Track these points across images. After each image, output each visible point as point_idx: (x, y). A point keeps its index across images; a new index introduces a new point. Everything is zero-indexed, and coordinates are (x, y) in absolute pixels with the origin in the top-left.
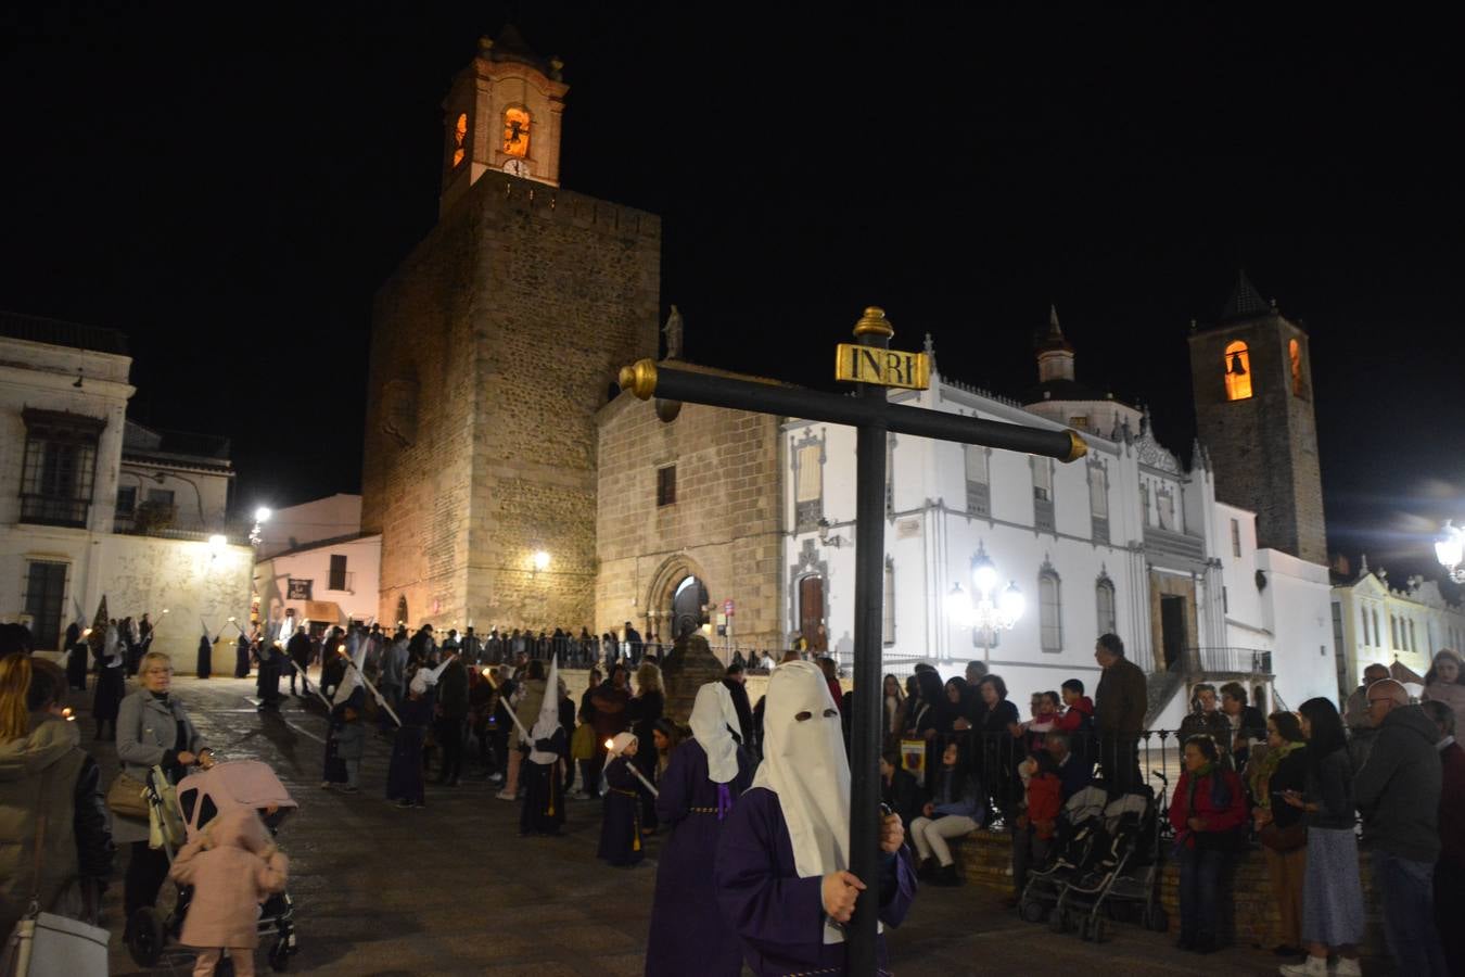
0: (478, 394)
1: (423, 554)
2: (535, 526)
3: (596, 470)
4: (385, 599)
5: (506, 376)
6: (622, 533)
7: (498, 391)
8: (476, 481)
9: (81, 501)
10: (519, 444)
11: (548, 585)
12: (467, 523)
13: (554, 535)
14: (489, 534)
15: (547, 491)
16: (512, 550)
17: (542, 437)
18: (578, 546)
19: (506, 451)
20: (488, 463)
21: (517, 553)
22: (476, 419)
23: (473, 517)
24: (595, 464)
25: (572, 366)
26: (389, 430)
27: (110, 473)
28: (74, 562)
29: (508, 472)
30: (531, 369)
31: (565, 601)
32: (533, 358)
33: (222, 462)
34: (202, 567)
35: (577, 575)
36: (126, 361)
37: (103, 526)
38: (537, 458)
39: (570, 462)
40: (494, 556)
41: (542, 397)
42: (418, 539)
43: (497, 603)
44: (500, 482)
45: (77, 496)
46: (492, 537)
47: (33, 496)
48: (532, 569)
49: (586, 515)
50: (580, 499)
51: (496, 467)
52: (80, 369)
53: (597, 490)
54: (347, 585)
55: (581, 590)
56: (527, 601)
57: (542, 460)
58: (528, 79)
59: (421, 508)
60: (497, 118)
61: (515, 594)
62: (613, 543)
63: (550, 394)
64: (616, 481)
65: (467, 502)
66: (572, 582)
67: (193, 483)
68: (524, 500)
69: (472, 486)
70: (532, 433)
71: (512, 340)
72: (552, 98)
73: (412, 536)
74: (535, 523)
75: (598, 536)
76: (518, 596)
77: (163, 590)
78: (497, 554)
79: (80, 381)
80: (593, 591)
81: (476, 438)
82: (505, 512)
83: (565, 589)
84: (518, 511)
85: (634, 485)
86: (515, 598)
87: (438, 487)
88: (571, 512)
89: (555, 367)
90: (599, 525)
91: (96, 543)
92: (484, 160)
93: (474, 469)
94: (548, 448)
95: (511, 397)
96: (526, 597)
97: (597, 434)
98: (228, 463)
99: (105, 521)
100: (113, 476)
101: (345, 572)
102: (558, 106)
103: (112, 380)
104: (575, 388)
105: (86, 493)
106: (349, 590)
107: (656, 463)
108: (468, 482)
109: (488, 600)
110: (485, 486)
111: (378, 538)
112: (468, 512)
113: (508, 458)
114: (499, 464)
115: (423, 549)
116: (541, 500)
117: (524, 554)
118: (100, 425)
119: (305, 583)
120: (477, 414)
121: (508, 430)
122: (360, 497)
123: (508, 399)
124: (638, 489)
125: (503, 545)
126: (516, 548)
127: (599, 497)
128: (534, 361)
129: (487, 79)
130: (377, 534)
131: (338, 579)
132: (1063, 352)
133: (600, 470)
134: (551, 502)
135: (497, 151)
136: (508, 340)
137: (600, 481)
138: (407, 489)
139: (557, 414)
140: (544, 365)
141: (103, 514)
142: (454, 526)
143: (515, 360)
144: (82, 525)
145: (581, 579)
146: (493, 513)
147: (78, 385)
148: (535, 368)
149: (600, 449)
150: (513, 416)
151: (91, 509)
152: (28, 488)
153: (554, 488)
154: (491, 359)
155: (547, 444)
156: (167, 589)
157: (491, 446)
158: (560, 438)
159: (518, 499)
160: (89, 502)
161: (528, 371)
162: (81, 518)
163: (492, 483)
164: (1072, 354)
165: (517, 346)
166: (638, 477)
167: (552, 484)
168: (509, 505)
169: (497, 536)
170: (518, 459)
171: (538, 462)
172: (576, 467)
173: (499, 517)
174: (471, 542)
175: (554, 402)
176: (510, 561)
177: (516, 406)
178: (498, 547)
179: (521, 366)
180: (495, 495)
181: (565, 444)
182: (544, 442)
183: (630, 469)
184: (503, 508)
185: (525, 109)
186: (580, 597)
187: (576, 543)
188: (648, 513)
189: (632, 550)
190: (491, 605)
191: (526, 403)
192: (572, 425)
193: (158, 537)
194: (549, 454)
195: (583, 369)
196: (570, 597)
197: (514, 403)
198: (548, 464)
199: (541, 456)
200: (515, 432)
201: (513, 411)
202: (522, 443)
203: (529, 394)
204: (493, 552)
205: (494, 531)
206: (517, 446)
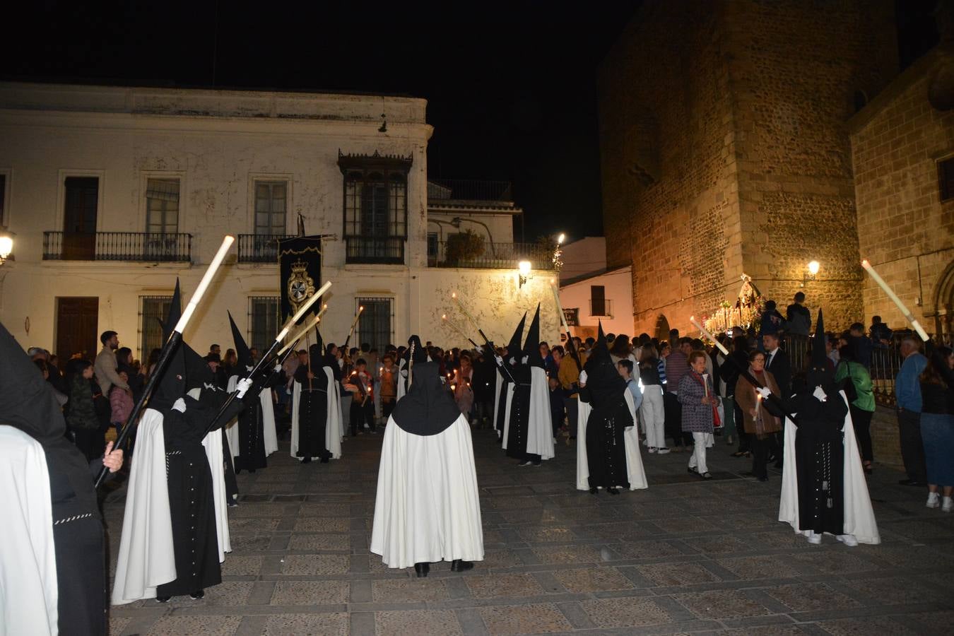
0: (734, 114)
1: (683, 275)
2: (801, 236)
3: (852, 178)
4: (640, 321)
5: (759, 94)
6: (891, 235)
7: (753, 109)
8: (743, 197)
9: (397, 237)
10: (778, 158)
11: (819, 292)
12: (738, 238)
13: (819, 244)
14: (760, 246)
15: (809, 201)
16: (783, 260)
17: (797, 150)
18: (842, 253)
19: (766, 165)
20: (751, 179)
21: (787, 263)
22: (735, 138)
23: (743, 231)
24: (850, 172)
25: (817, 79)
26: (635, 171)
27: (419, 210)
28: (397, 298)
29: (771, 186)
30: (780, 86)
31: (835, 308)
32: (781, 74)
33: (506, 204)
34: (512, 294)
35: (844, 280)
36: (421, 103)
37: (419, 261)
38: (795, 171)
39: (827, 173)
40: (766, 267)
41: (794, 111)
42: (674, 263)
44: (764, 195)
45: (393, 233)
46: (762, 249)
47: (354, 237)
48: (801, 278)
49: (847, 222)
50: (839, 206)
51: (758, 181)
52: (383, 116)
53: (854, 197)
54: (606, 312)
55: (849, 296)
57: (800, 172)
59: (675, 234)
62: (882, 246)
63: (800, 108)
64: (880, 184)
65: (736, 218)
66: (840, 288)
67: (484, 225)
68: (788, 211)
69: (740, 202)
70: (787, 147)
71: (759, 59)
73: (668, 261)
74: (801, 233)
75: (860, 242)
77: (478, 319)
78: (769, 265)
79: (384, 125)
80: (860, 295)
81: (738, 156)
82: (773, 224)
83: (835, 295)
84: (784, 223)
85: (904, 184)
87: (694, 212)
88: (832, 220)
89: (802, 81)
90: (860, 231)
91: (414, 277)
93: (740, 186)
94: (805, 160)
95: (765, 113)
97: (849, 143)
98: (512, 204)
99: (419, 256)
100: (422, 213)
101: (604, 300)
103: (411, 122)
104: (823, 99)
105: (400, 231)
106: (609, 315)
107: (933, 156)
108: (734, 198)
110: (751, 201)
111: (629, 269)
112: (738, 228)
113: (769, 172)
114: (763, 179)
115: (683, 271)
116: (804, 210)
117: (794, 264)
118: (405, 165)
119: (573, 312)
120: (736, 133)
121: (767, 145)
122: (604, 238)
123: (763, 116)
124: (911, 187)
125: (774, 256)
126: (785, 259)
127: (857, 203)
128: (782, 77)
130: (626, 266)
131: (598, 307)
133: (856, 177)
134: (814, 212)
136: (755, 60)
137: (857, 188)
138: (656, 221)
139: (809, 126)
140: (791, 80)
141: (416, 250)
142: (720, 244)
143: (764, 78)
144: (400, 261)
145: (848, 285)
146: (761, 226)
147: (383, 129)
148: (783, 84)
149: (854, 157)
150: (769, 132)
151: (405, 244)
152: (350, 230)
153: (814, 198)
154: (743, 79)
155: (803, 156)
156: (482, 318)
157: (753, 162)
158: (815, 149)
159: (783, 211)
160: (404, 238)
161: (778, 87)
162: (398, 255)
163: (757, 197)
165: (765, 64)
166: (909, 175)
167: (812, 194)
168: (775, 217)
169: (768, 248)
170: (778, 173)
171: (797, 174)
172: (832, 176)
173: (767, 230)
174: (744, 255)
175: (805, 115)
176: (782, 271)
177: (771, 121)
178: (769, 259)
179: (771, 83)
180: (761, 209)
181: (820, 155)
182: (800, 154)
183: (895, 170)
184: (770, 221)
186: (848, 303)
187: (841, 250)
188: (926, 211)
189: (909, 250)
191: (780, 118)
192: (824, 136)
193: (469, 267)
194: (806, 165)
195: (829, 80)
196: (840, 303)
197: (769, 119)
198: (807, 175)
199: (799, 168)
200: (773, 147)
201: (768, 126)
202: (780, 157)
203: (782, 109)
204: (766, 264)
205: (764, 243)
206: (777, 160)
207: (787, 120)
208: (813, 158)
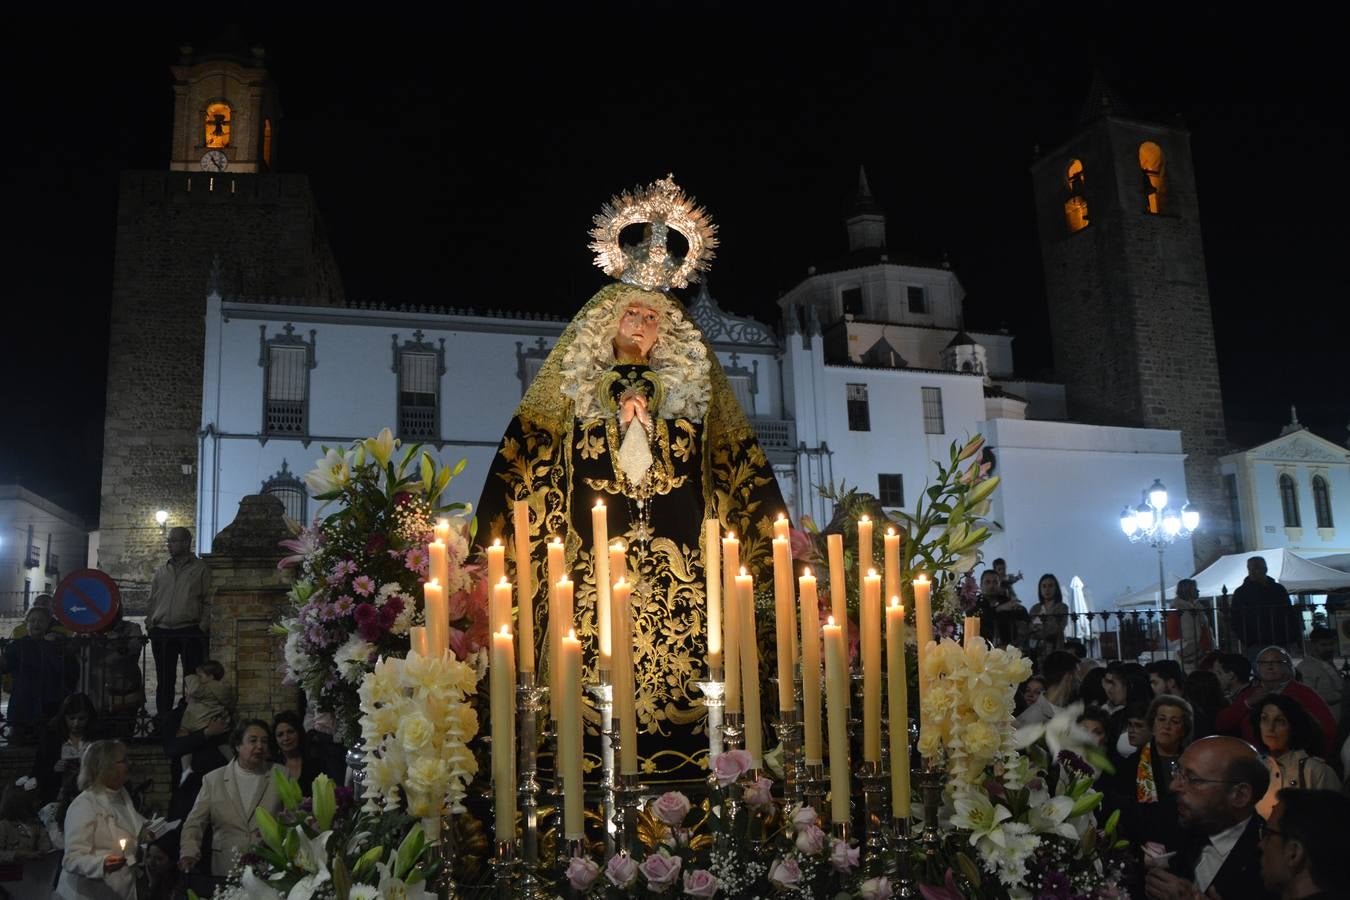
2: (166, 486)
5: (138, 354)
7: (131, 369)
10: (151, 414)
14: (122, 497)
16: (144, 510)
17: (174, 405)
19: (138, 422)
20: (119, 435)
21: (149, 512)
29: (140, 441)
30: (163, 344)
32: (166, 334)
38: (170, 424)
40: (125, 516)
41: (174, 368)
43: (128, 560)
44: (131, 450)
46: (123, 500)
48: (162, 526)
51: (128, 438)
56: (159, 555)
57: (174, 426)
58: (228, 72)
60: (196, 116)
61: (147, 549)
63: (183, 364)
68: (155, 463)
70: (164, 402)
71: (143, 321)
72: (252, 84)
74: (167, 483)
76: (149, 551)
78: (129, 515)
82: (137, 476)
84: (150, 474)
86: (146, 553)
89: (187, 338)
92: (184, 158)
94: (181, 414)
95: (143, 372)
96: (158, 551)
102: (256, 90)
109: (120, 557)
110: (117, 456)
113: (140, 428)
114: (130, 434)
121: (141, 402)
123: (140, 375)
125: (135, 507)
126: (149, 508)
128: (167, 336)
129: (185, 83)
132: (866, 216)
135: (195, 147)
136: (140, 322)
140: (176, 338)
143: (147, 338)
146: (125, 479)
148: (167, 342)
150: (144, 390)
154: (122, 341)
155: (181, 410)
157: (124, 419)
159: (150, 463)
161: (160, 346)
163: (125, 452)
164: (880, 217)
165: (149, 325)
168: (140, 470)
169: (130, 499)
170: (150, 428)
171: (171, 427)
173: (131, 482)
176: (141, 521)
177: (148, 380)
178: (129, 510)
179: (154, 342)
180: (127, 463)
182: (175, 409)
184: (134, 473)
185: (224, 101)
190: (122, 560)
191: (158, 375)
194: (180, 419)
197: (146, 377)
198: (181, 428)
199: (173, 422)
200: (146, 403)
201: (145, 384)
202: (154, 413)
203: (161, 367)
204: (125, 514)
205: (125, 494)
206: (150, 416)
207: (166, 377)
208: (189, 411)
